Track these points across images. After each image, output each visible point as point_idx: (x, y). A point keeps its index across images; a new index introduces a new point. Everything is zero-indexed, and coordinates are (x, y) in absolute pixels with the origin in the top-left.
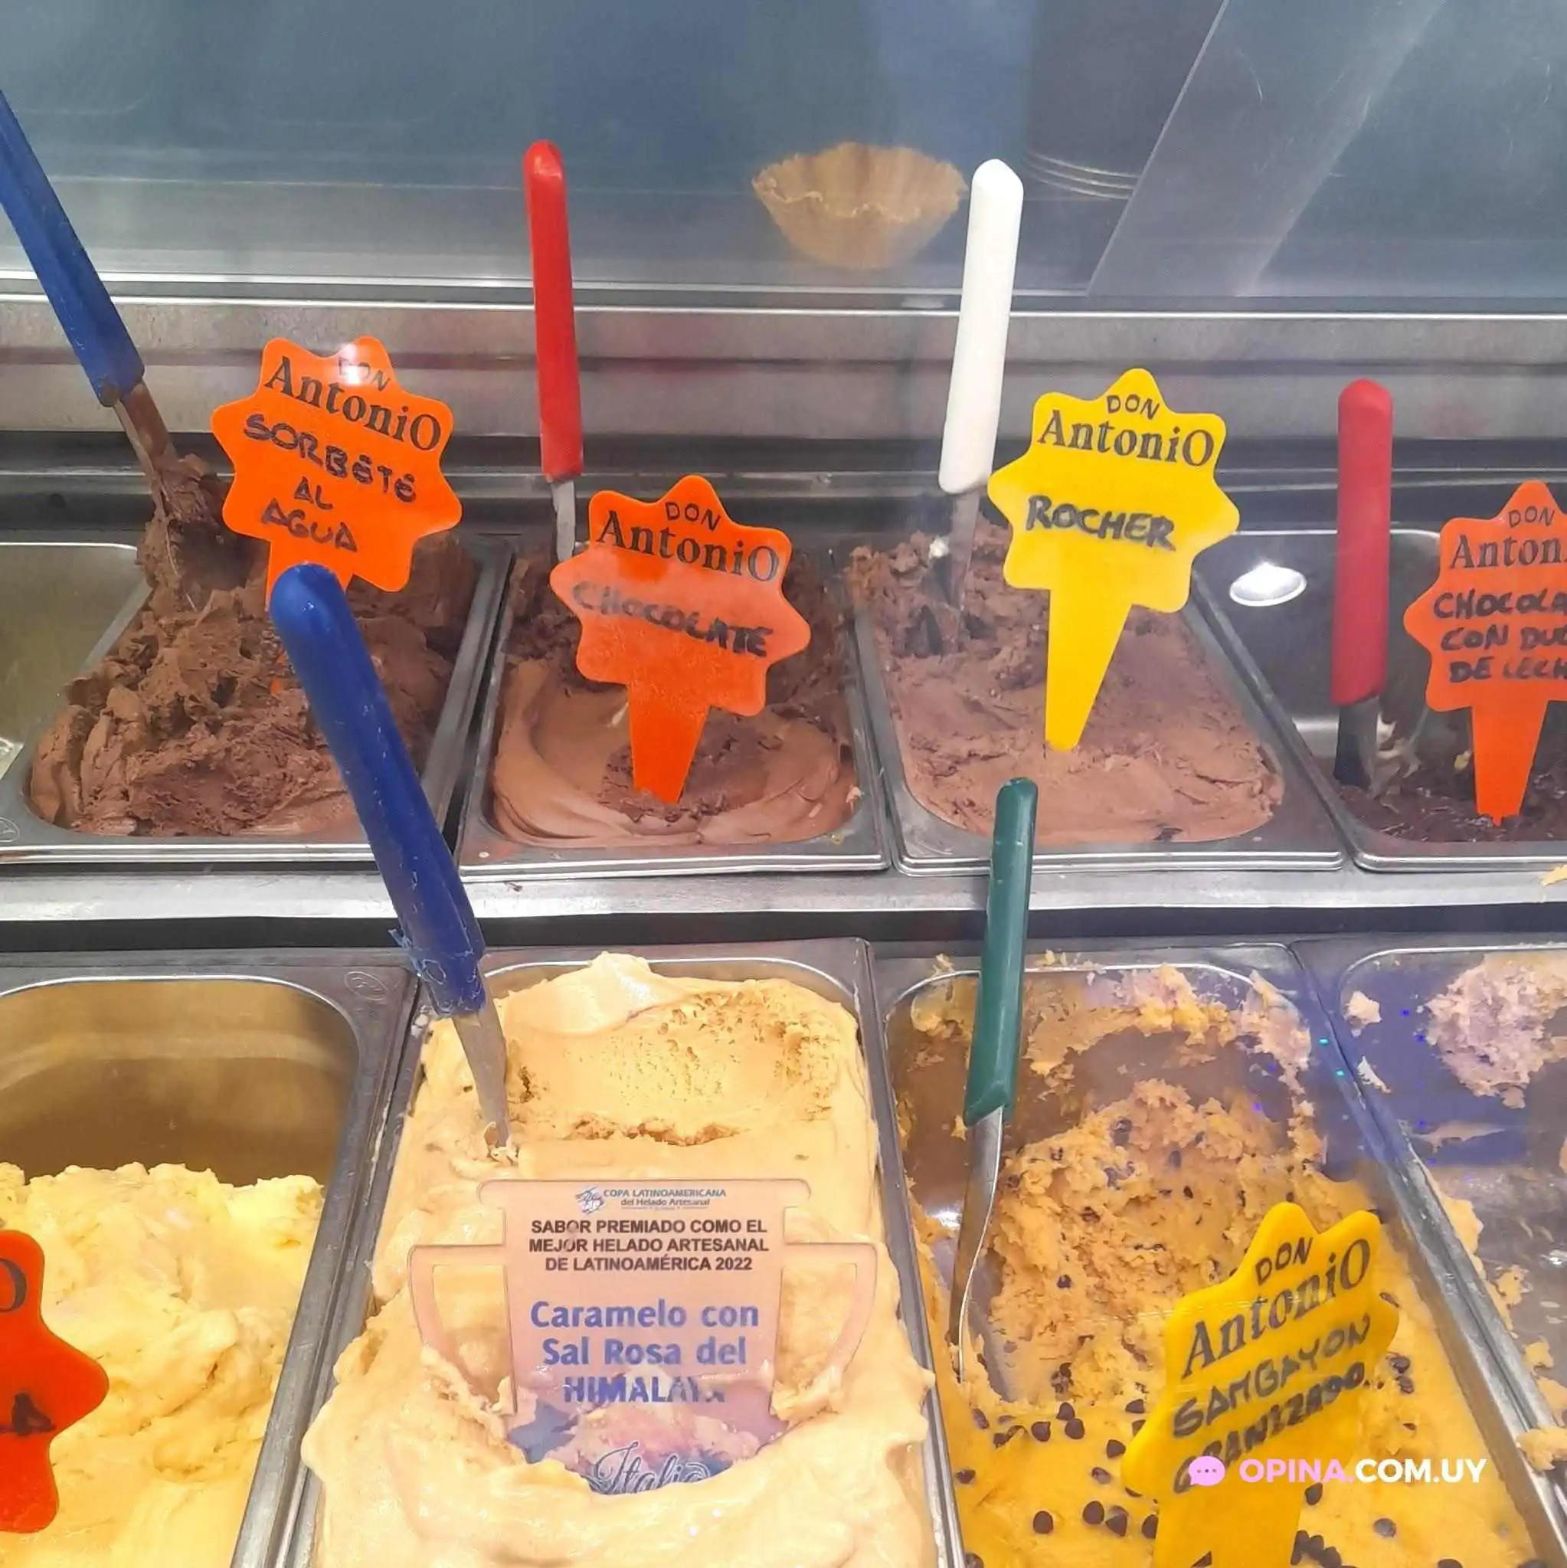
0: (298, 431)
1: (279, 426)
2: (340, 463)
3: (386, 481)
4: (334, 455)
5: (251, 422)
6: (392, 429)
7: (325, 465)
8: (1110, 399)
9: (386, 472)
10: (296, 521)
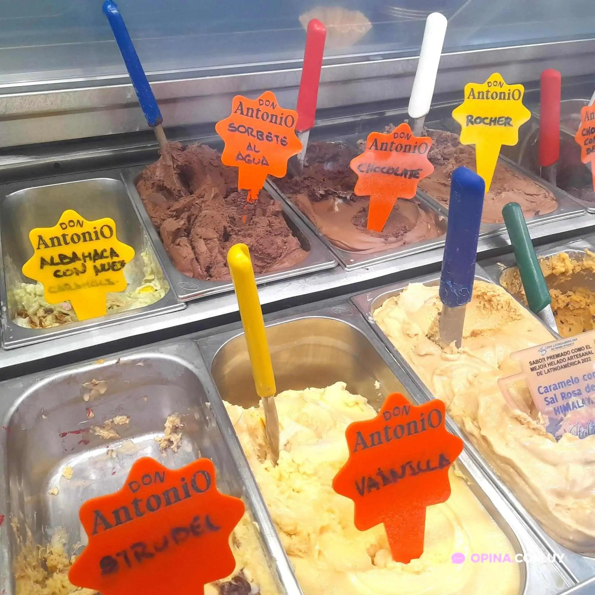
0: (247, 127)
1: (239, 126)
2: (261, 136)
3: (277, 140)
4: (259, 133)
5: (230, 126)
6: (278, 122)
7: (256, 138)
8: (488, 83)
9: (277, 137)
10: (248, 158)
